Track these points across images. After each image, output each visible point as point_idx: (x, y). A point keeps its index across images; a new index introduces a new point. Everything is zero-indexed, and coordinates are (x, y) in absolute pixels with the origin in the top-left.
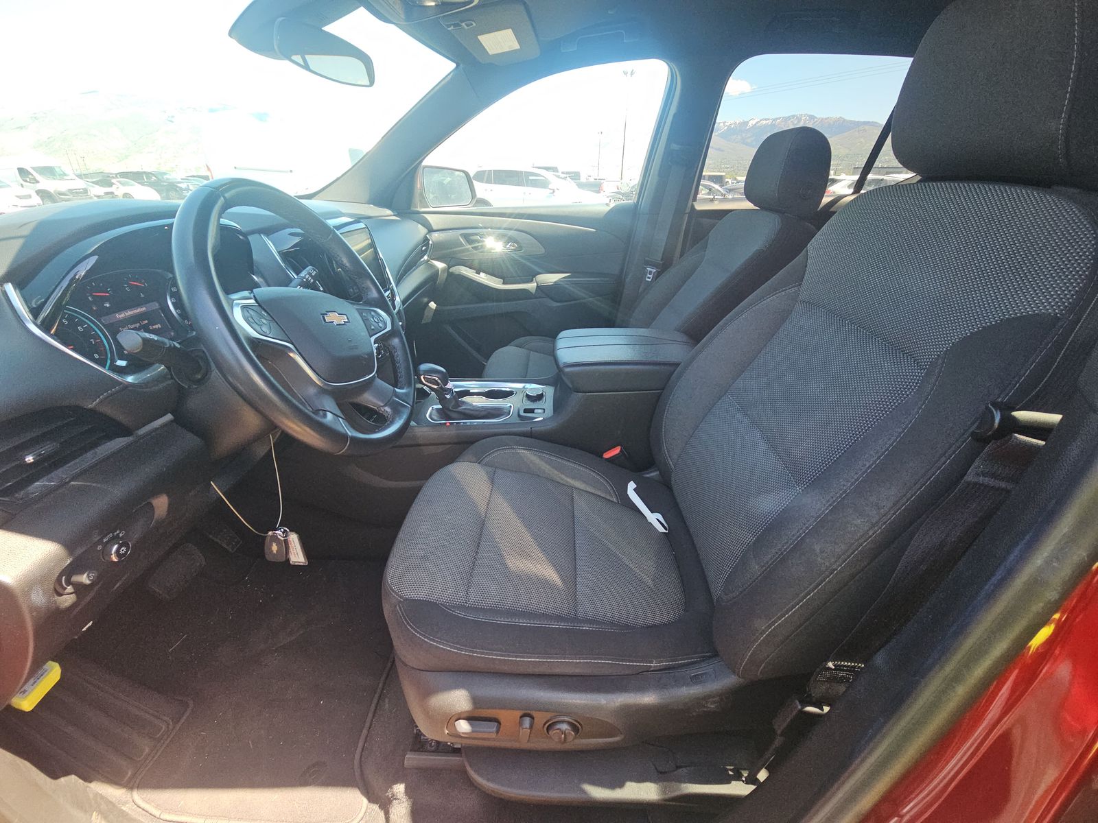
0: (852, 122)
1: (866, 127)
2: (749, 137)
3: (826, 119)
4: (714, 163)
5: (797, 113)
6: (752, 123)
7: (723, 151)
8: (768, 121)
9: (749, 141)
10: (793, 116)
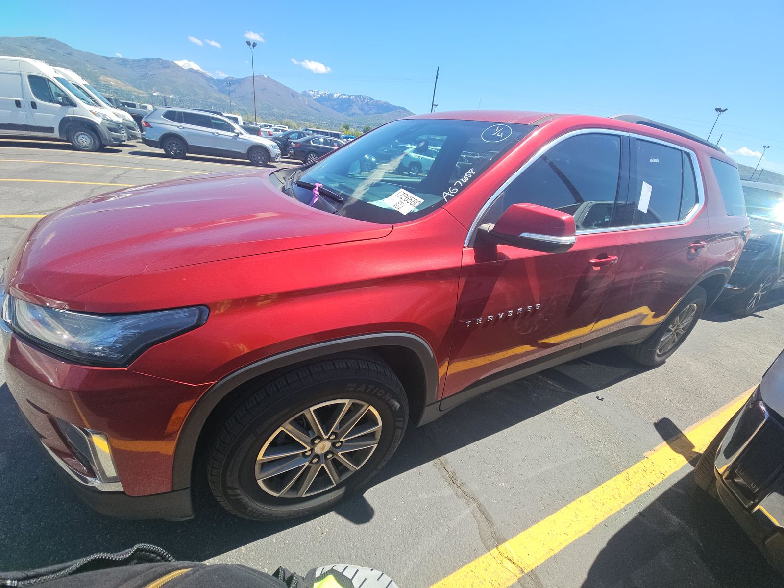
0: (393, 106)
1: (401, 110)
2: (336, 105)
3: (379, 101)
4: (315, 119)
5: (363, 94)
6: (336, 95)
7: (320, 111)
8: (345, 96)
9: (336, 107)
10: (360, 96)
